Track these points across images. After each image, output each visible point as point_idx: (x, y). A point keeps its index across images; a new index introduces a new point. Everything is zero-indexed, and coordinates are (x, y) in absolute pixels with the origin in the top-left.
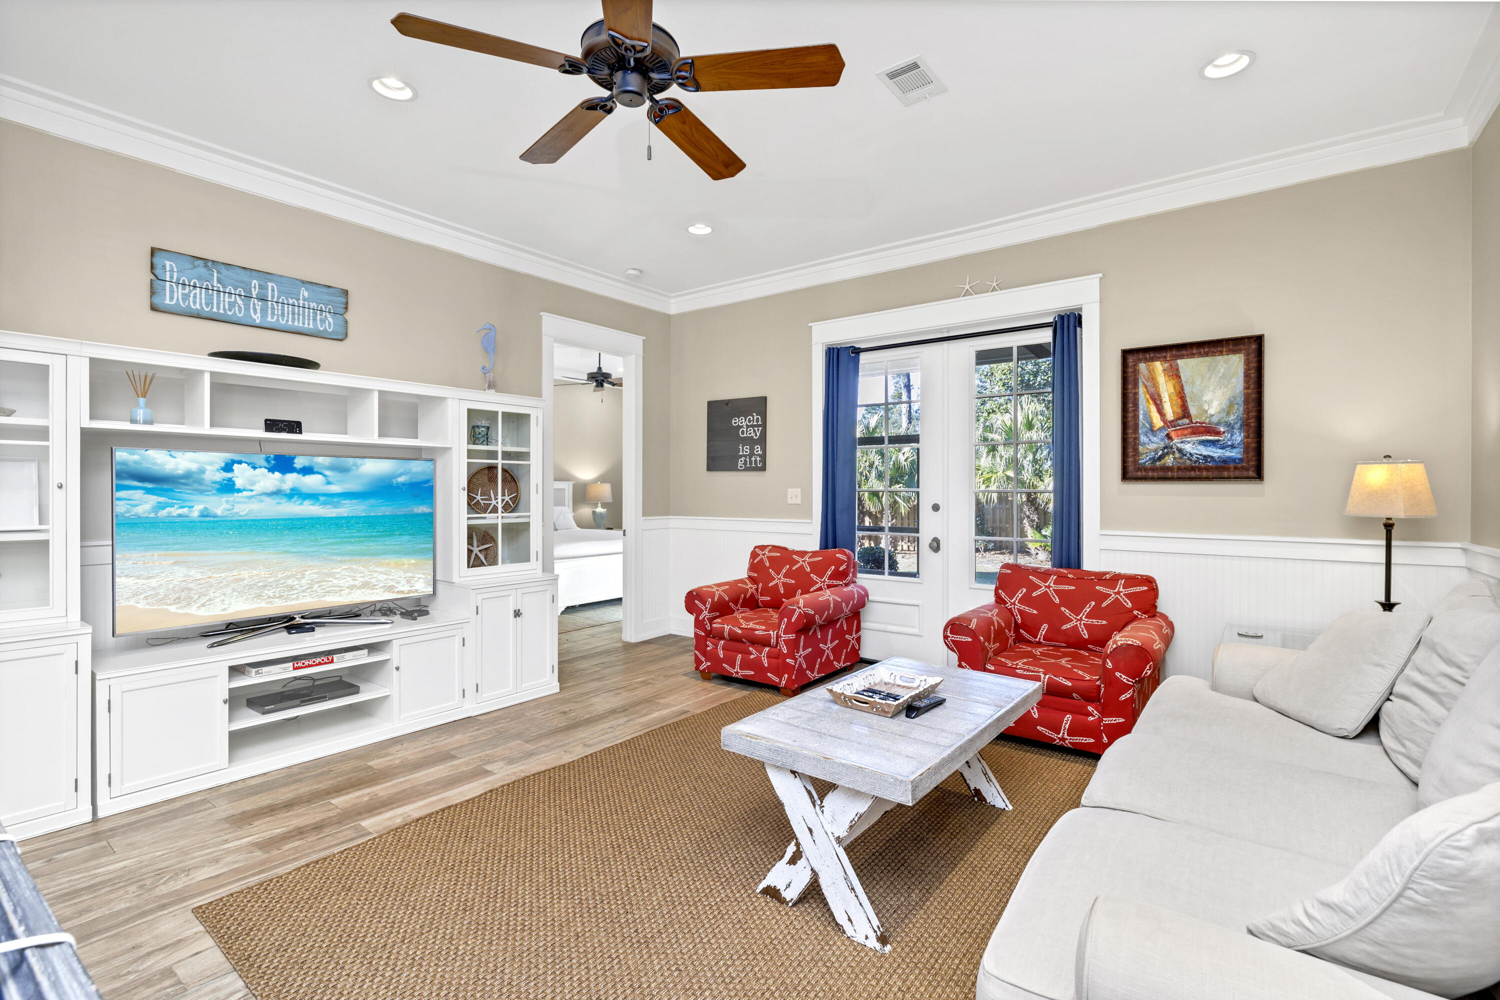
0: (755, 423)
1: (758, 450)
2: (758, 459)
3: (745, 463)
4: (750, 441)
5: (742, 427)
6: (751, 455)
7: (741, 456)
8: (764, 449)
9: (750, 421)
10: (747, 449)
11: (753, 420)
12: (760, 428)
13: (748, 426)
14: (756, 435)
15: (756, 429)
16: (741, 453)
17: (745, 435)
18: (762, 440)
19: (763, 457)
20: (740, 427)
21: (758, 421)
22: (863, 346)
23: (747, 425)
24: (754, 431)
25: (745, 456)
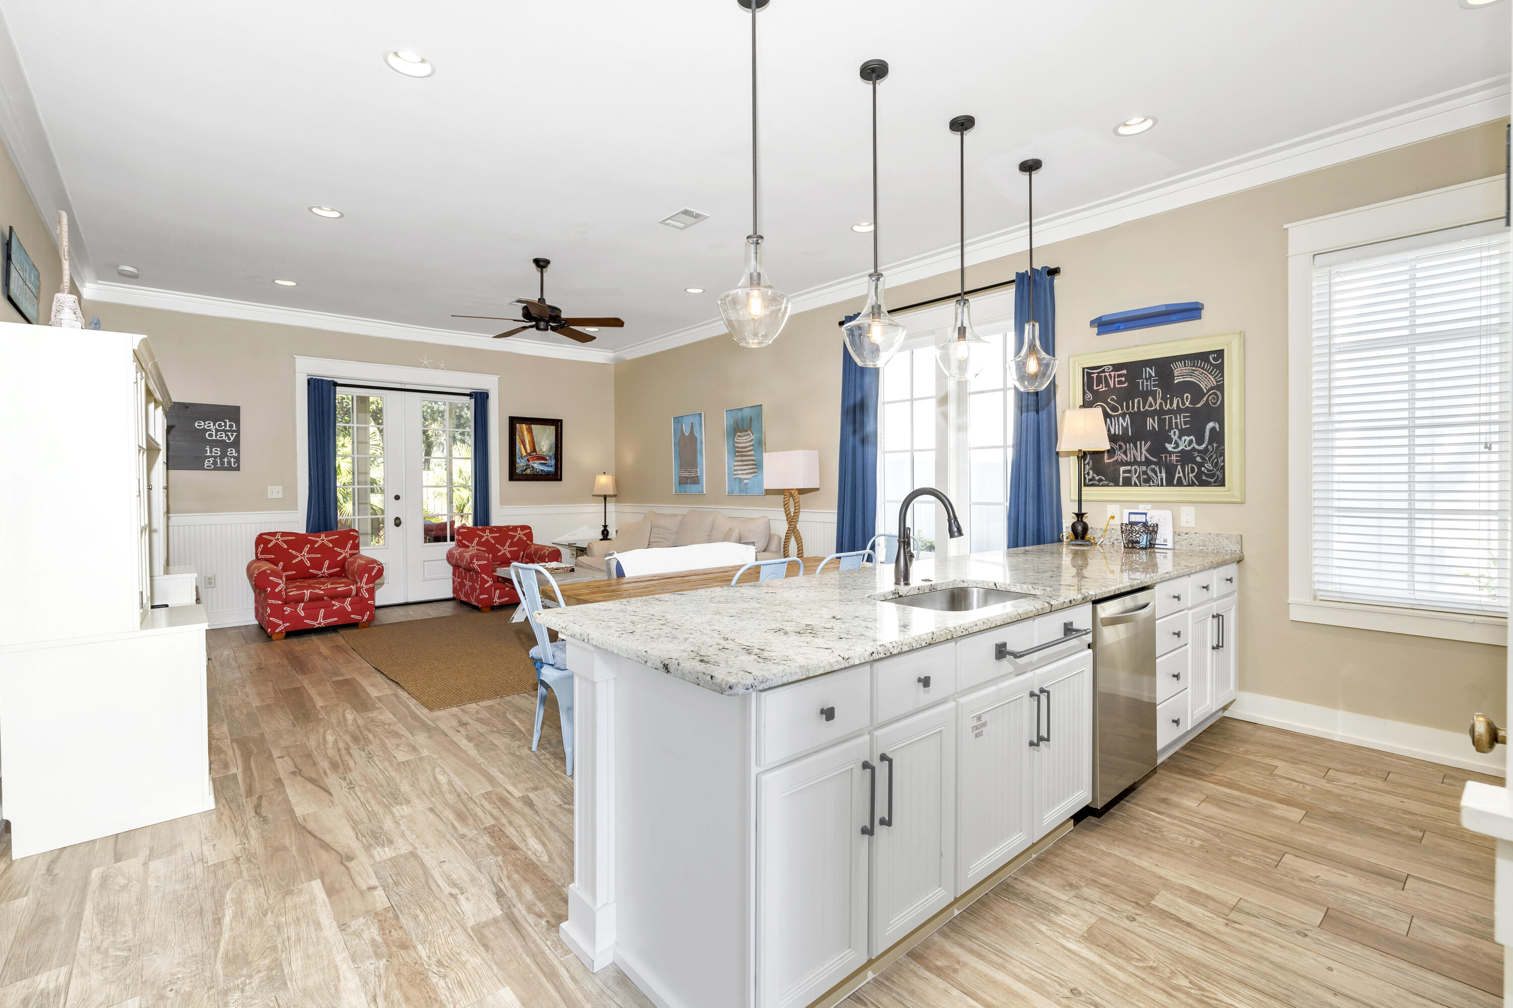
0: (228, 428)
1: (232, 452)
2: (232, 460)
3: (215, 463)
4: (224, 445)
5: (210, 430)
6: (222, 458)
7: (209, 457)
8: (238, 451)
9: (220, 425)
10: (217, 451)
11: (225, 426)
12: (235, 434)
13: (217, 431)
14: (229, 439)
15: (229, 434)
16: (208, 454)
17: (214, 438)
18: (236, 444)
19: (237, 459)
20: (205, 430)
21: (231, 426)
22: (340, 381)
23: (216, 429)
24: (227, 435)
25: (215, 457)
